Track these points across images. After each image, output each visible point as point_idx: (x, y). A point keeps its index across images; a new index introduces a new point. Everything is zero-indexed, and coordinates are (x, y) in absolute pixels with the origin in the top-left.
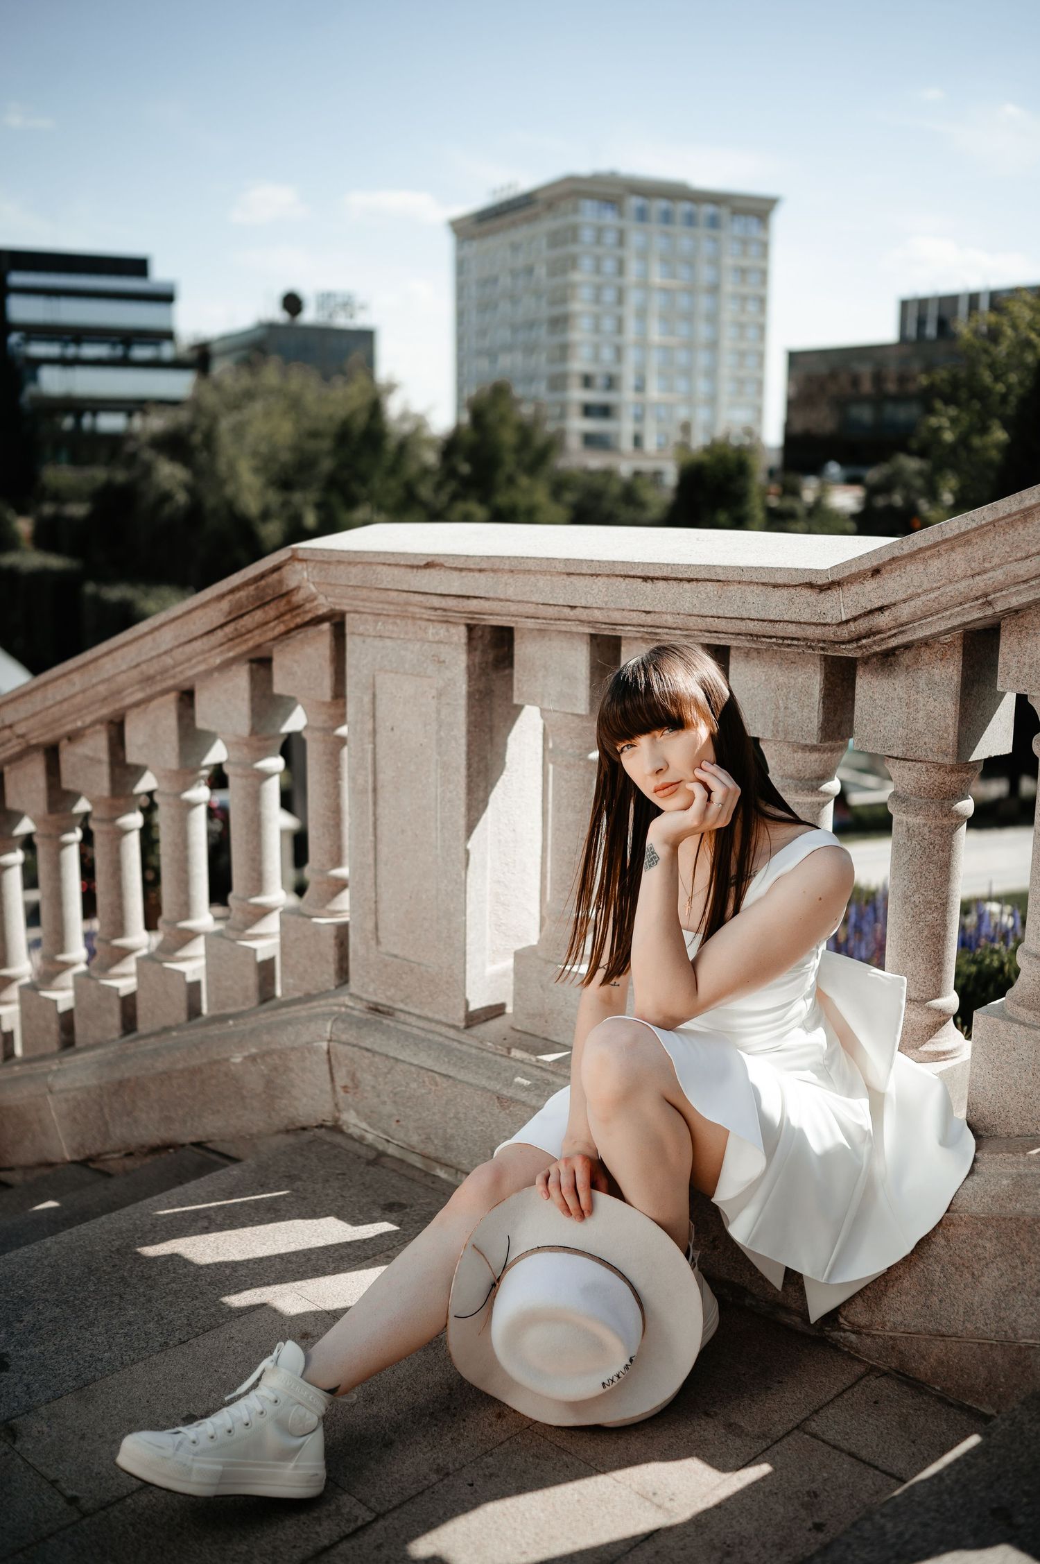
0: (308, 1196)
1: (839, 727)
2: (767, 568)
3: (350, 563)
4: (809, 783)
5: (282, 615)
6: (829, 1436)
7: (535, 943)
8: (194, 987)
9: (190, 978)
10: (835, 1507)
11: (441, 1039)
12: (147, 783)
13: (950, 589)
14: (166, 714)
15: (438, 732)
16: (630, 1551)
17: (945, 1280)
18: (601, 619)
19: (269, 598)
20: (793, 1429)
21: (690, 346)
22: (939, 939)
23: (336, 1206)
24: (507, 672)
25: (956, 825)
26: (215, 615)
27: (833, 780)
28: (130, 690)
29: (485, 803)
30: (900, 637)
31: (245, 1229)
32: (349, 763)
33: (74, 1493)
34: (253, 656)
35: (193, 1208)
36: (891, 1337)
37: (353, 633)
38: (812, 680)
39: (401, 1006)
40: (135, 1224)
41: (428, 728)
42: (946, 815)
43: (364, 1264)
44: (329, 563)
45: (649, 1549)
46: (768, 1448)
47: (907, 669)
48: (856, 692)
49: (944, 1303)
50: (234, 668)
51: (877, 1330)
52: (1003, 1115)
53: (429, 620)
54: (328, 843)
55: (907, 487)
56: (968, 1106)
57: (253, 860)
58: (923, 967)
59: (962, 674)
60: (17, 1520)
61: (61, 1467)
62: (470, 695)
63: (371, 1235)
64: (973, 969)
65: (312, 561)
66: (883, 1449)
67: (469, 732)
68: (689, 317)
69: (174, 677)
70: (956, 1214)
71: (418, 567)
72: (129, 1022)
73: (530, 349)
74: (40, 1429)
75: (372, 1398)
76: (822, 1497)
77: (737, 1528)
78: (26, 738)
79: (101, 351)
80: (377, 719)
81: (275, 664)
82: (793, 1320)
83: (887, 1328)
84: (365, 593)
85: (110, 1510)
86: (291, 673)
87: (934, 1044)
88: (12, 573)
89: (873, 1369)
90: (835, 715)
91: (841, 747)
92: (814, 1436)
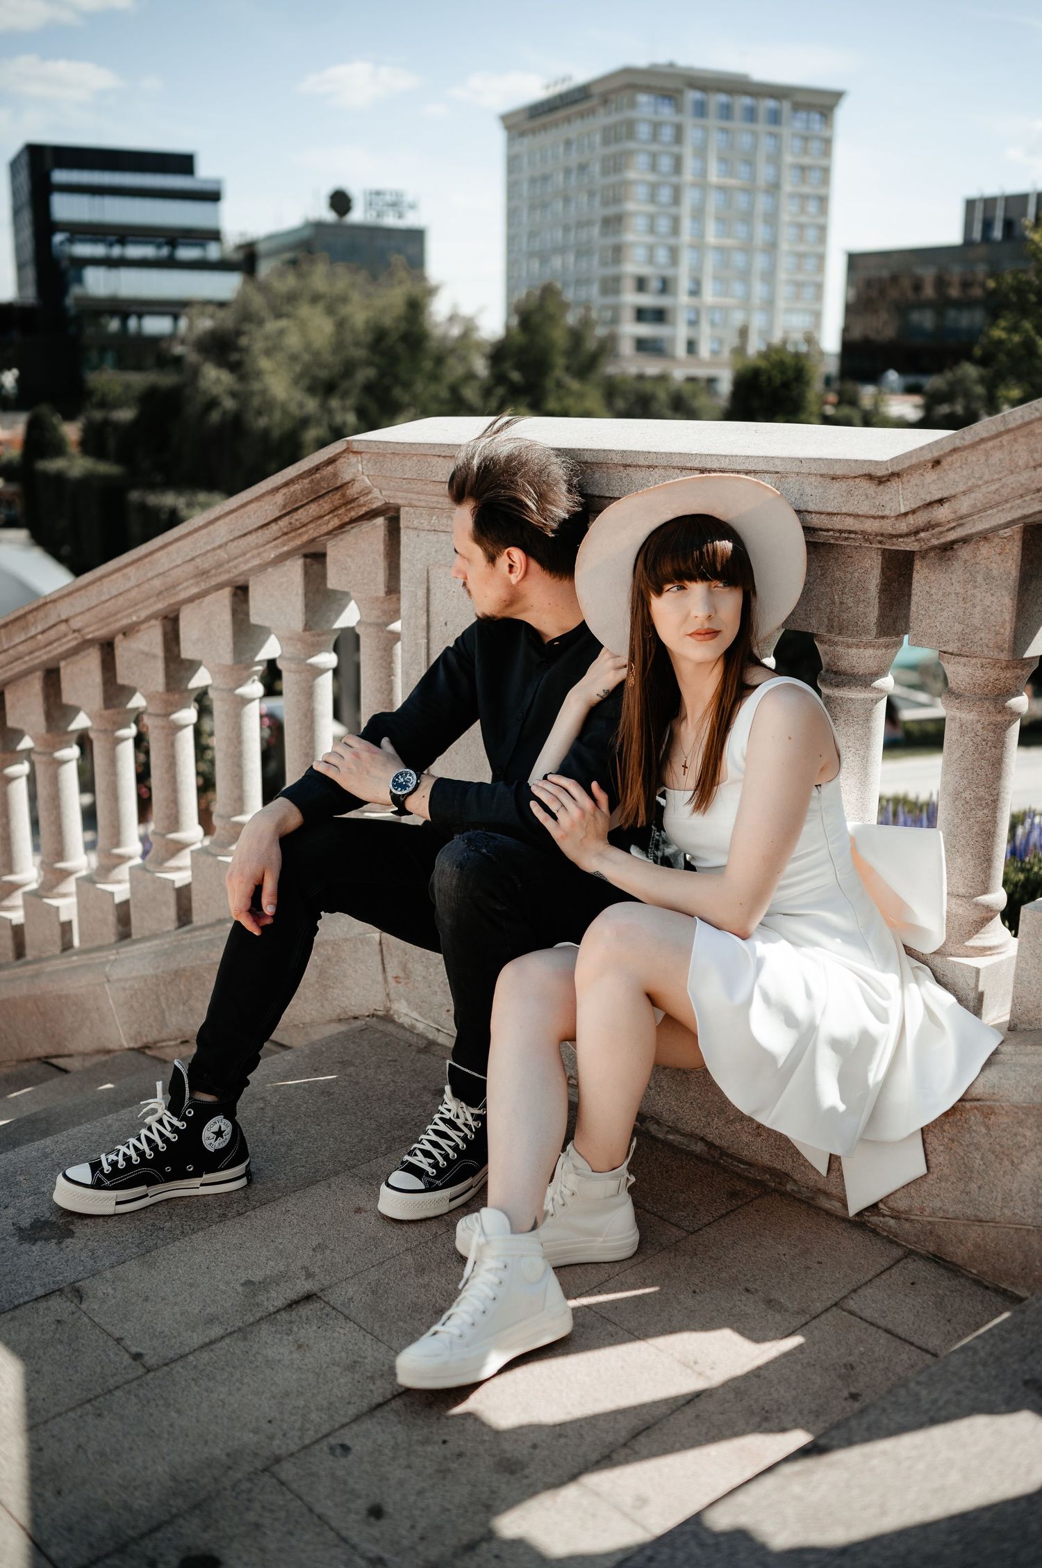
0: (361, 1081)
1: (894, 623)
2: (826, 459)
3: (405, 456)
4: (862, 680)
5: (337, 509)
6: (867, 1314)
10: (871, 1379)
12: (201, 679)
13: (1011, 480)
14: (220, 609)
16: (671, 1414)
17: (984, 1167)
19: (324, 492)
20: (831, 1306)
21: (747, 248)
22: (989, 835)
23: (388, 1090)
25: (1010, 722)
26: (270, 508)
27: (887, 676)
28: (185, 585)
30: (959, 529)
32: (402, 658)
33: (139, 1350)
34: (305, 551)
36: (929, 1222)
37: (407, 527)
38: (868, 575)
42: (1000, 712)
44: (384, 455)
45: (690, 1412)
46: (806, 1324)
47: (964, 563)
48: (913, 587)
49: (982, 1190)
50: (288, 563)
51: (917, 1215)
55: (967, 395)
56: (1013, 1000)
58: (972, 863)
59: (1021, 569)
60: (84, 1373)
61: (125, 1326)
64: (1021, 877)
65: (367, 453)
66: (919, 1327)
68: (747, 217)
69: (228, 571)
70: (998, 1104)
72: (184, 916)
73: (583, 252)
74: (105, 1291)
75: (424, 1269)
76: (858, 1369)
77: (775, 1395)
78: (83, 632)
79: (147, 251)
80: (431, 614)
81: (329, 559)
82: (834, 1206)
83: (926, 1213)
84: (419, 486)
85: (173, 1365)
86: (346, 569)
87: (980, 939)
88: (59, 479)
89: (911, 1253)
90: (891, 611)
91: (895, 644)
92: (852, 1313)
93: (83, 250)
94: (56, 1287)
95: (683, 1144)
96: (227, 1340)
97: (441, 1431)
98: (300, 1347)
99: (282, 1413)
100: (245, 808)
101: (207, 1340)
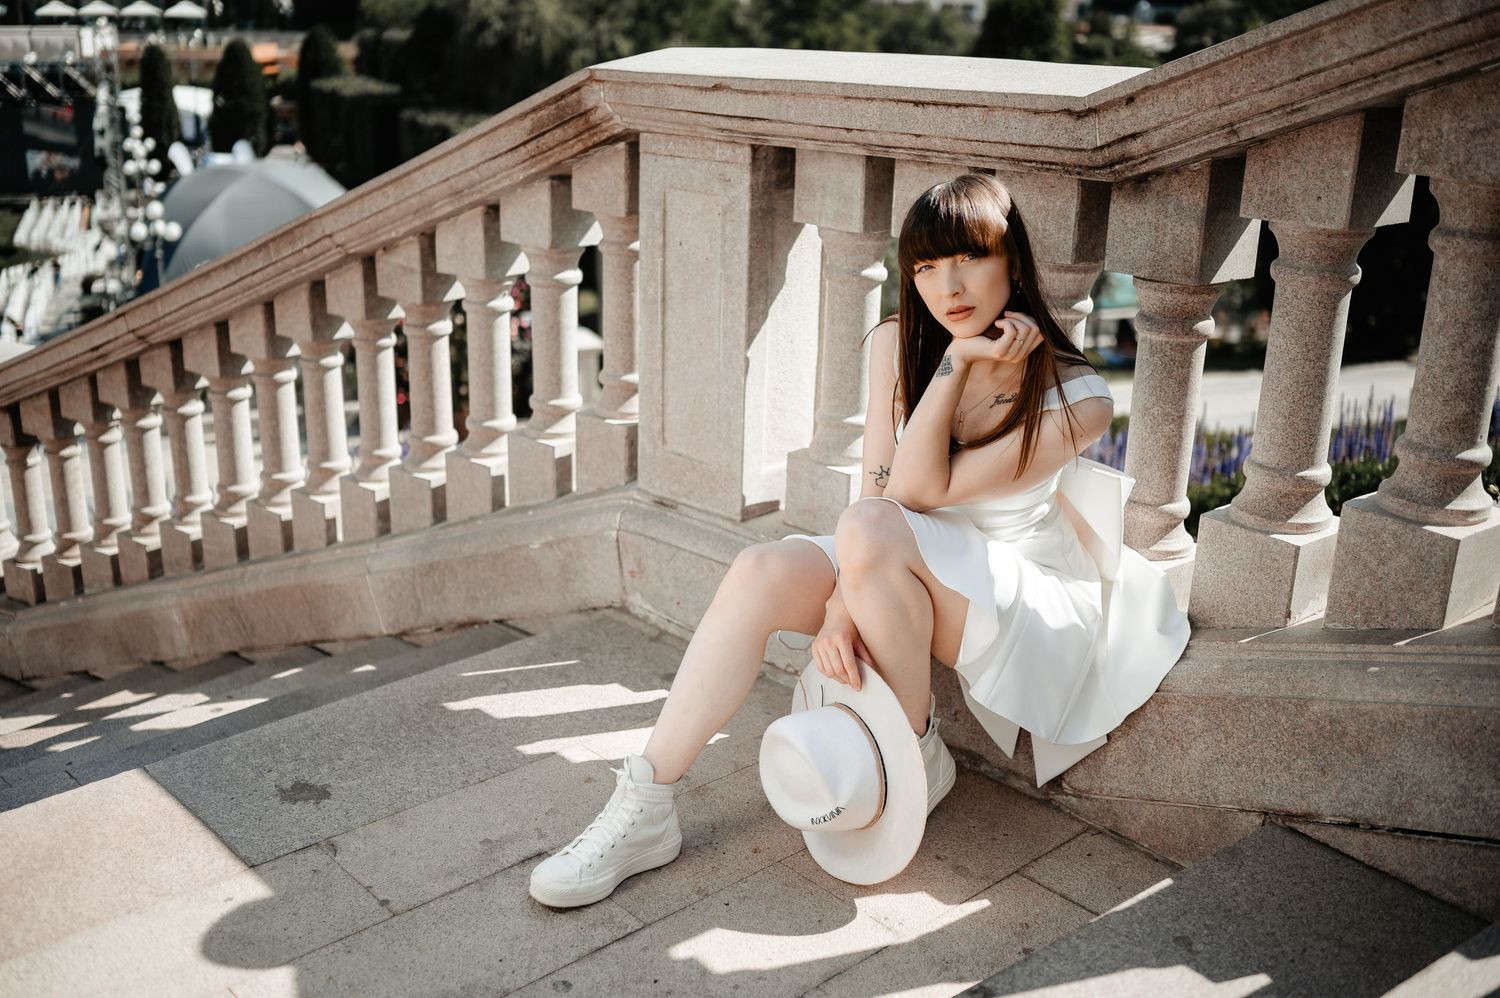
0: (596, 665)
1: (1093, 249)
2: (1029, 95)
3: (643, 85)
4: (1066, 300)
5: (581, 133)
6: (1046, 880)
7: (807, 446)
8: (498, 481)
9: (494, 473)
10: (1043, 936)
11: (719, 531)
12: (456, 292)
13: (1198, 118)
14: (473, 228)
15: (723, 247)
16: (861, 962)
17: (1157, 751)
18: (875, 142)
19: (568, 117)
20: (1013, 872)
22: (1175, 449)
23: (621, 674)
24: (788, 192)
25: (1196, 344)
26: (520, 132)
27: (1086, 299)
28: (440, 203)
29: (765, 314)
30: (1151, 163)
31: (539, 691)
32: (640, 276)
33: (386, 897)
34: (552, 173)
35: (494, 671)
36: (1107, 800)
37: (646, 152)
38: (1070, 203)
39: (684, 500)
40: (441, 683)
41: (714, 243)
42: (1188, 334)
43: (644, 723)
44: (624, 84)
45: (877, 961)
46: (989, 888)
47: (1157, 194)
48: (1110, 216)
49: (1155, 771)
50: (536, 184)
51: (1096, 794)
52: (1221, 609)
53: (717, 141)
54: (621, 350)
56: (1191, 601)
57: (553, 365)
58: (1158, 474)
59: (1209, 201)
60: (337, 916)
61: (375, 876)
62: (753, 213)
63: (651, 700)
65: (609, 82)
67: (751, 247)
69: (480, 191)
71: (707, 89)
72: (439, 514)
74: (357, 845)
76: (1033, 927)
77: (956, 948)
78: (345, 247)
80: (667, 234)
81: (574, 182)
82: (1022, 785)
83: (1104, 793)
84: (657, 114)
85: (415, 911)
86: (589, 190)
87: (1164, 544)
88: (334, 97)
89: (1090, 828)
90: (1090, 238)
91: (1094, 269)
92: (1032, 879)
94: (314, 841)
96: (465, 891)
97: (653, 972)
99: (512, 954)
100: (496, 412)
101: (447, 889)
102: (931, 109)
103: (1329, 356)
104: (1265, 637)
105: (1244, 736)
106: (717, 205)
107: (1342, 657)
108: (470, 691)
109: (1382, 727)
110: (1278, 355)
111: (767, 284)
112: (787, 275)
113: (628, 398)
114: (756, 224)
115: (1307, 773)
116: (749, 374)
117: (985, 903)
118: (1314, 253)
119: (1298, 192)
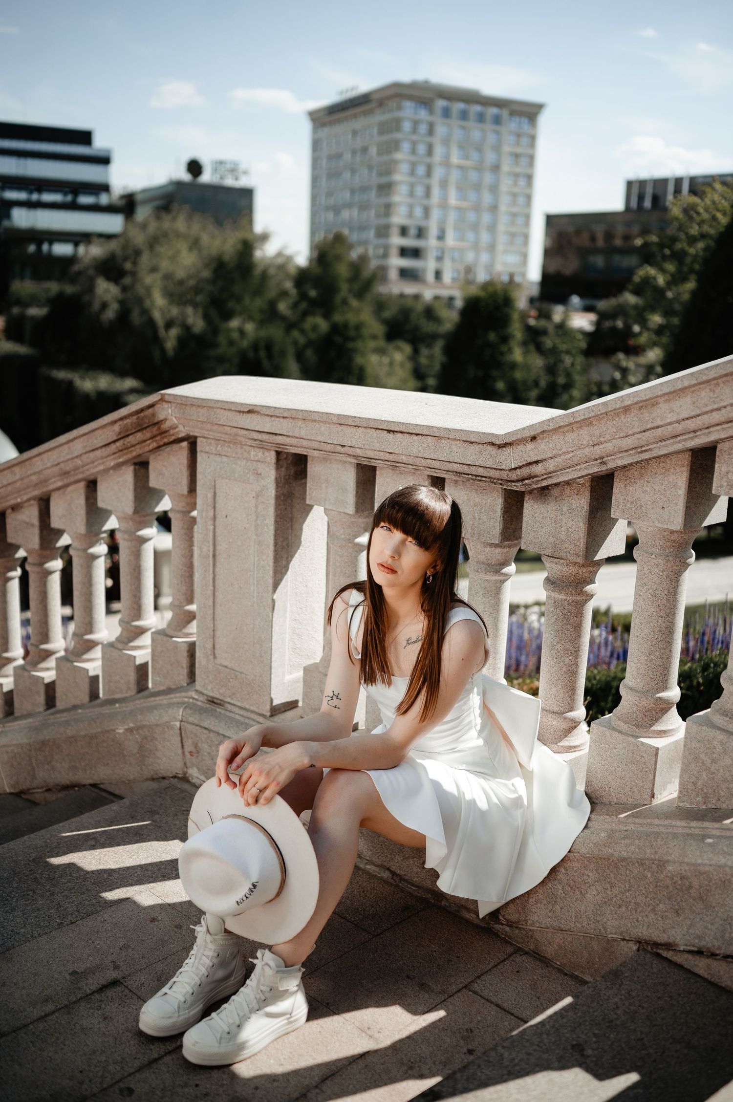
0: (163, 825)
1: (514, 532)
2: (465, 431)
3: (199, 406)
4: (495, 567)
5: (155, 436)
6: (485, 993)
7: (318, 661)
8: (95, 680)
9: (91, 673)
10: (483, 1039)
12: (65, 541)
13: (579, 453)
14: (77, 496)
15: (256, 520)
16: (349, 1065)
17: (564, 895)
18: (361, 454)
19: (146, 425)
20: (463, 988)
21: (477, 208)
23: (180, 832)
24: (303, 481)
25: (586, 600)
26: (110, 434)
27: (510, 566)
28: (53, 480)
29: (286, 568)
30: (549, 480)
31: (119, 847)
32: (198, 536)
34: (136, 461)
35: (86, 832)
36: (531, 930)
37: (202, 451)
38: (496, 502)
39: (228, 700)
40: (46, 842)
41: (250, 517)
42: (579, 594)
44: (185, 405)
45: (361, 1063)
46: (444, 1001)
47: (556, 498)
49: (563, 910)
50: (123, 468)
51: (522, 925)
52: (607, 790)
53: (251, 446)
54: (184, 588)
55: (627, 315)
56: (586, 783)
57: (135, 596)
58: (562, 691)
59: (590, 504)
62: (277, 497)
65: (174, 402)
66: (518, 1002)
67: (276, 522)
68: (477, 188)
69: (83, 473)
71: (243, 412)
72: (50, 702)
73: (364, 207)
76: (475, 1033)
77: (419, 1051)
79: (56, 197)
80: (216, 509)
81: (151, 467)
82: (469, 916)
83: (528, 924)
84: (209, 426)
85: (19, 1032)
86: (161, 474)
87: (567, 741)
89: (520, 949)
90: (511, 524)
91: (516, 545)
92: (475, 993)
93: (12, 195)
95: (376, 872)
96: (57, 1014)
97: (195, 1078)
98: (105, 1018)
99: (90, 1066)
100: (93, 629)
101: (43, 1014)
102: (399, 435)
103: (675, 613)
104: (637, 812)
105: (623, 886)
106: (252, 491)
107: (688, 831)
108: (67, 848)
109: (716, 883)
110: (640, 612)
111: (288, 547)
112: (302, 540)
113: (189, 622)
114: (279, 505)
115: (667, 914)
116: (275, 611)
117: (441, 1013)
118: (661, 544)
119: (649, 502)
